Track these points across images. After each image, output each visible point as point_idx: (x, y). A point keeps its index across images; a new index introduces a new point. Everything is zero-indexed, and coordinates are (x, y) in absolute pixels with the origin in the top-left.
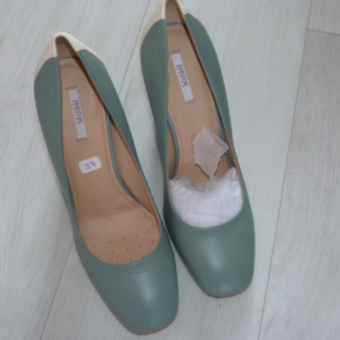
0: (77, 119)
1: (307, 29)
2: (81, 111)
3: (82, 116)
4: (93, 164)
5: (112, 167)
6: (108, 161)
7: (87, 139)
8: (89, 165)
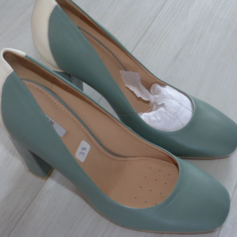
4: (84, 149)
5: (95, 142)
6: (90, 139)
7: (67, 133)
8: (82, 152)
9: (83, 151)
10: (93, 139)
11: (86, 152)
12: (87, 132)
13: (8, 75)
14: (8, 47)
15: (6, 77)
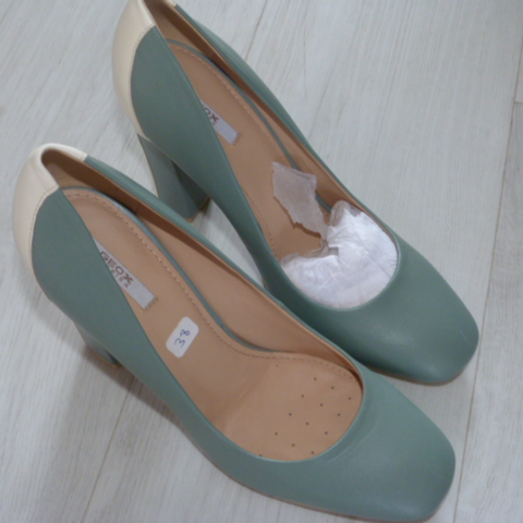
0: (121, 279)
1: (515, 102)
2: (119, 264)
3: (126, 270)
4: (186, 333)
5: (210, 320)
6: (201, 314)
7: (156, 300)
8: (181, 338)
9: (184, 337)
10: (206, 314)
11: (189, 340)
12: (196, 300)
13: (48, 194)
14: (54, 142)
15: (45, 197)
